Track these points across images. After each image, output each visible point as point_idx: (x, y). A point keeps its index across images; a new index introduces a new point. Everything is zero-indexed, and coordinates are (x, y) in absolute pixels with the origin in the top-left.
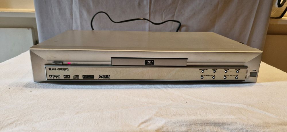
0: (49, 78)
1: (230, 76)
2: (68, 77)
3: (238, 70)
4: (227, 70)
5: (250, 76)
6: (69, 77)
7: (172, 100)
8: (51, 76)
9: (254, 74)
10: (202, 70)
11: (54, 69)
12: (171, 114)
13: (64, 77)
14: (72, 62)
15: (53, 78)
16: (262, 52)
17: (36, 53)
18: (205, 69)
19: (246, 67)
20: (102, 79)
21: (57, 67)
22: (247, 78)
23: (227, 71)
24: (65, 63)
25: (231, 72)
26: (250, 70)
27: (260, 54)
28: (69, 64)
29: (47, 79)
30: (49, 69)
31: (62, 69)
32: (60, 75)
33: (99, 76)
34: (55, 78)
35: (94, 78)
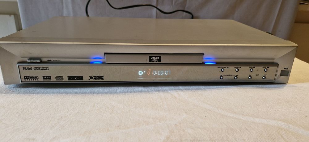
0: (23, 80)
1: (257, 75)
2: (48, 79)
3: (266, 68)
4: (253, 68)
5: (281, 75)
6: (50, 79)
7: (186, 113)
8: (26, 77)
9: (286, 73)
10: (221, 69)
11: (30, 69)
12: (187, 139)
13: (43, 79)
14: (54, 59)
15: (30, 80)
16: (296, 45)
18: (226, 68)
19: (276, 64)
20: (94, 80)
21: (33, 66)
22: (277, 77)
24: (44, 60)
25: (257, 70)
26: (281, 68)
27: (295, 48)
28: (49, 62)
29: (22, 82)
30: (23, 68)
31: (40, 69)
32: (38, 76)
33: (90, 76)
34: (32, 80)
35: (83, 80)
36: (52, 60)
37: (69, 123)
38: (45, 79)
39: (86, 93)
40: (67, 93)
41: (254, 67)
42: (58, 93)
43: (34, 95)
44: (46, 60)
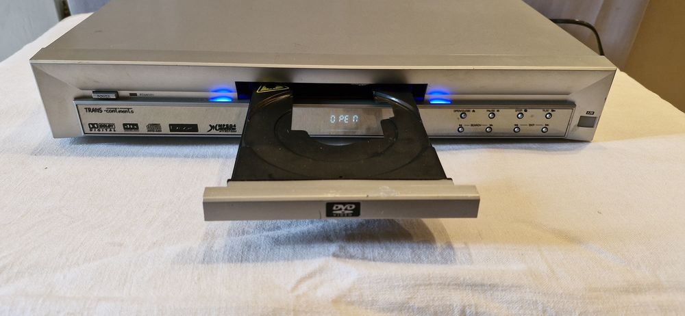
0: (87, 130)
1: (530, 125)
2: (133, 128)
3: (550, 111)
4: (523, 112)
5: (579, 125)
6: (137, 128)
8: (92, 126)
9: (589, 121)
10: (460, 113)
11: (99, 110)
13: (125, 128)
14: (142, 92)
15: (99, 130)
16: (613, 68)
17: (48, 71)
18: (469, 111)
19: (570, 105)
20: (218, 132)
21: (104, 105)
22: (571, 129)
23: (522, 114)
24: (122, 93)
25: (532, 116)
26: (580, 111)
27: (610, 73)
28: (133, 97)
29: (85, 133)
30: (86, 109)
31: (118, 110)
32: (114, 124)
33: (210, 125)
34: (104, 131)
35: (197, 131)
36: (138, 93)
37: (177, 216)
38: (127, 128)
39: (204, 156)
40: (170, 156)
41: (526, 111)
42: (153, 155)
43: (110, 159)
44: (126, 93)
